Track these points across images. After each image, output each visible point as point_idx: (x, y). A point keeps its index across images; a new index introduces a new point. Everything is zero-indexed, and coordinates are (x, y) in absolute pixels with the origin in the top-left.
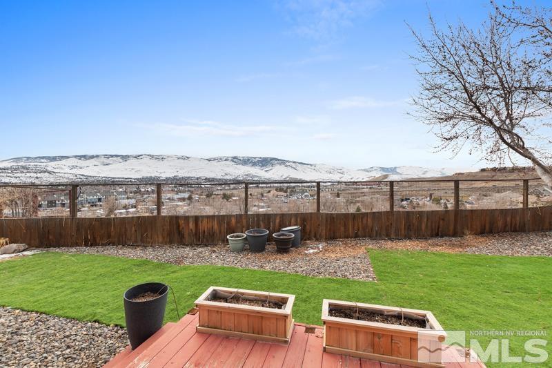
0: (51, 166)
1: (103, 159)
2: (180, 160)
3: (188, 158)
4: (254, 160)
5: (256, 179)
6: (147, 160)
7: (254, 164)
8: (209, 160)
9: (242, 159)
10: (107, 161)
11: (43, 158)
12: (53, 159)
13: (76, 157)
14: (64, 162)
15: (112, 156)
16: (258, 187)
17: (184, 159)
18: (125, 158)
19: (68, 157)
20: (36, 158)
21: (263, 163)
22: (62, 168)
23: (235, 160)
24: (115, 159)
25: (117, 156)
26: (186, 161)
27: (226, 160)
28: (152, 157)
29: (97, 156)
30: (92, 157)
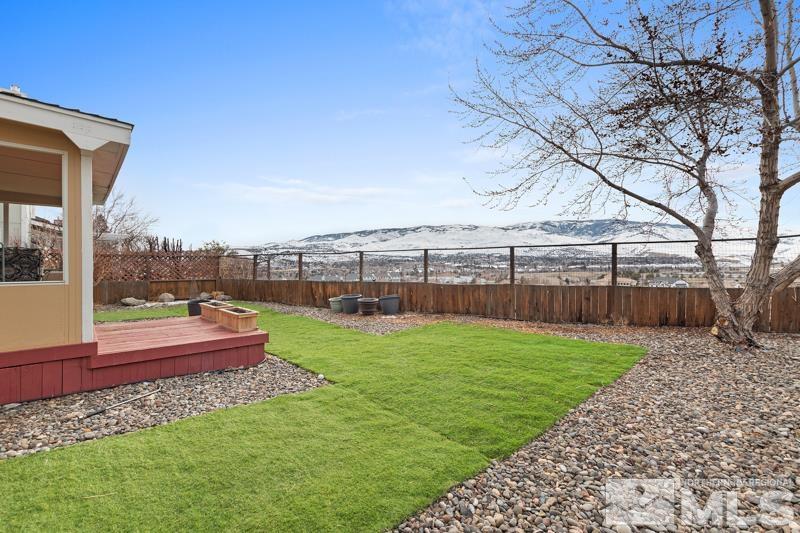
0: (336, 244)
1: (380, 234)
2: (466, 232)
3: (476, 227)
4: (578, 226)
5: (583, 256)
6: (426, 233)
7: (580, 232)
8: (505, 229)
9: (557, 224)
10: (384, 236)
11: (330, 236)
12: (337, 236)
13: (356, 233)
14: (346, 239)
15: (389, 230)
16: (584, 269)
17: (471, 230)
18: (403, 231)
19: (349, 234)
20: (324, 236)
21: (597, 229)
22: (344, 247)
23: (547, 227)
24: (392, 233)
25: (395, 230)
26: (472, 232)
27: (532, 228)
28: (432, 228)
29: (376, 231)
30: (371, 232)
